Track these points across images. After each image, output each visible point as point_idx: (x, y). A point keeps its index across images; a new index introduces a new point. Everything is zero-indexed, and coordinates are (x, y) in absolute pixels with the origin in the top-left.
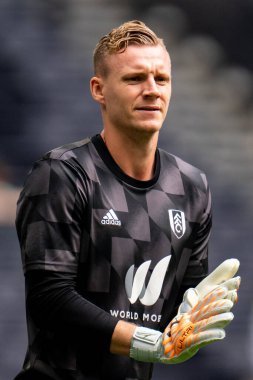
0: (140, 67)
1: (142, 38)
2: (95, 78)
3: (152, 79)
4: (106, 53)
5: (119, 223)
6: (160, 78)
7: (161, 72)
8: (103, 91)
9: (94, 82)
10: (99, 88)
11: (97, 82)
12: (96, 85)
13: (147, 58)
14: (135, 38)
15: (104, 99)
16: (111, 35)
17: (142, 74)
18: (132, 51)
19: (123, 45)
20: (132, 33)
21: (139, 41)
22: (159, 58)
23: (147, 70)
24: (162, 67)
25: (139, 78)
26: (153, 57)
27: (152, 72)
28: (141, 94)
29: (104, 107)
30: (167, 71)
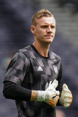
0: (46, 23)
1: (47, 15)
2: (32, 26)
3: (50, 27)
4: (36, 19)
5: (42, 70)
6: (52, 27)
7: (53, 25)
8: (35, 30)
9: (32, 27)
10: (33, 29)
11: (33, 28)
12: (32, 28)
13: (48, 21)
14: (45, 14)
15: (35, 33)
16: (37, 13)
17: (47, 25)
18: (44, 18)
19: (41, 16)
20: (44, 13)
21: (46, 15)
22: (52, 20)
23: (48, 24)
24: (53, 24)
25: (46, 27)
26: (50, 21)
27: (50, 25)
28: (46, 32)
29: (35, 35)
30: (54, 25)
